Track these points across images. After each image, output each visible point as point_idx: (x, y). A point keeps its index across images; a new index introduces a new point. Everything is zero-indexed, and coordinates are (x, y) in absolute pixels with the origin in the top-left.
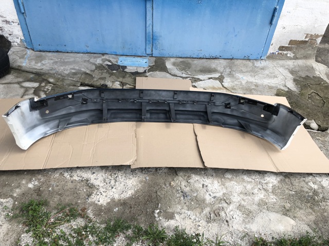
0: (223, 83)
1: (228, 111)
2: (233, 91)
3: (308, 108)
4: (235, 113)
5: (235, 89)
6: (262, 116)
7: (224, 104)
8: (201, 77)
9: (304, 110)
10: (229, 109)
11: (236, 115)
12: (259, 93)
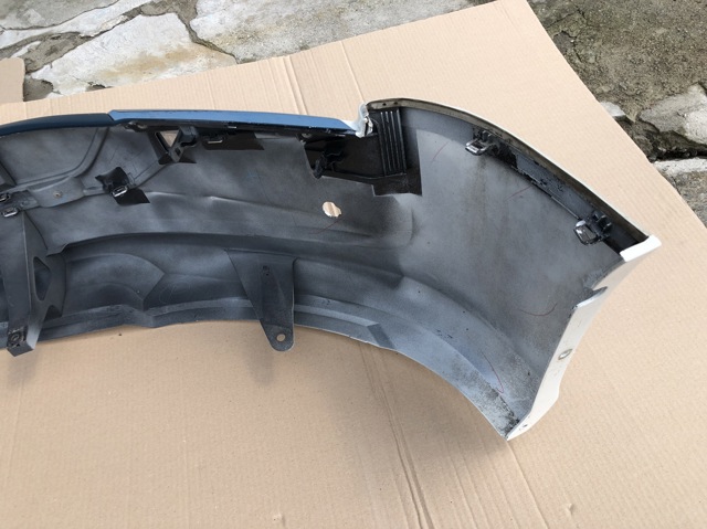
0: (194, 23)
1: (145, 219)
2: (241, 51)
3: (653, 19)
4: (186, 222)
5: (255, 35)
6: (331, 210)
7: (91, 181)
8: (84, 23)
9: (633, 40)
10: (144, 206)
11: (196, 229)
12: (381, 18)
